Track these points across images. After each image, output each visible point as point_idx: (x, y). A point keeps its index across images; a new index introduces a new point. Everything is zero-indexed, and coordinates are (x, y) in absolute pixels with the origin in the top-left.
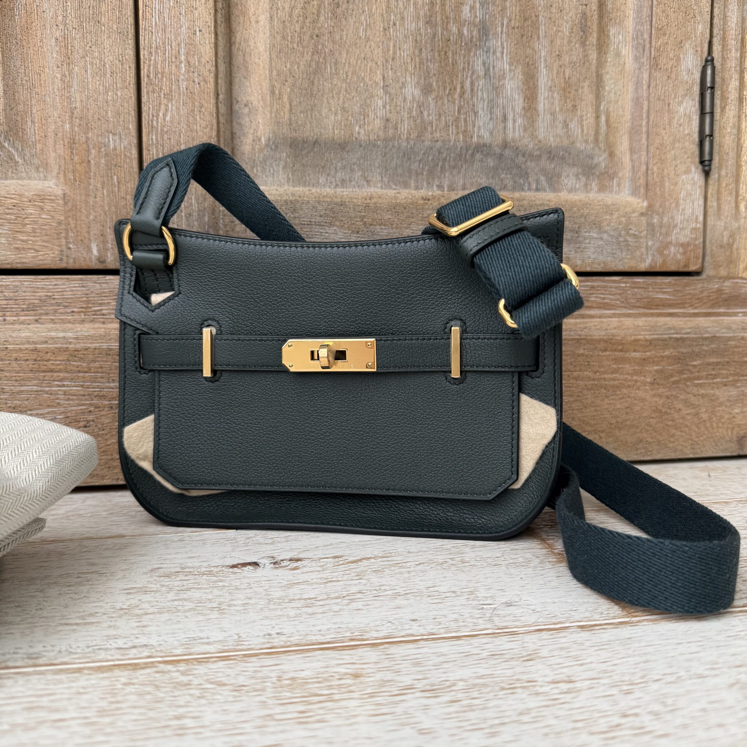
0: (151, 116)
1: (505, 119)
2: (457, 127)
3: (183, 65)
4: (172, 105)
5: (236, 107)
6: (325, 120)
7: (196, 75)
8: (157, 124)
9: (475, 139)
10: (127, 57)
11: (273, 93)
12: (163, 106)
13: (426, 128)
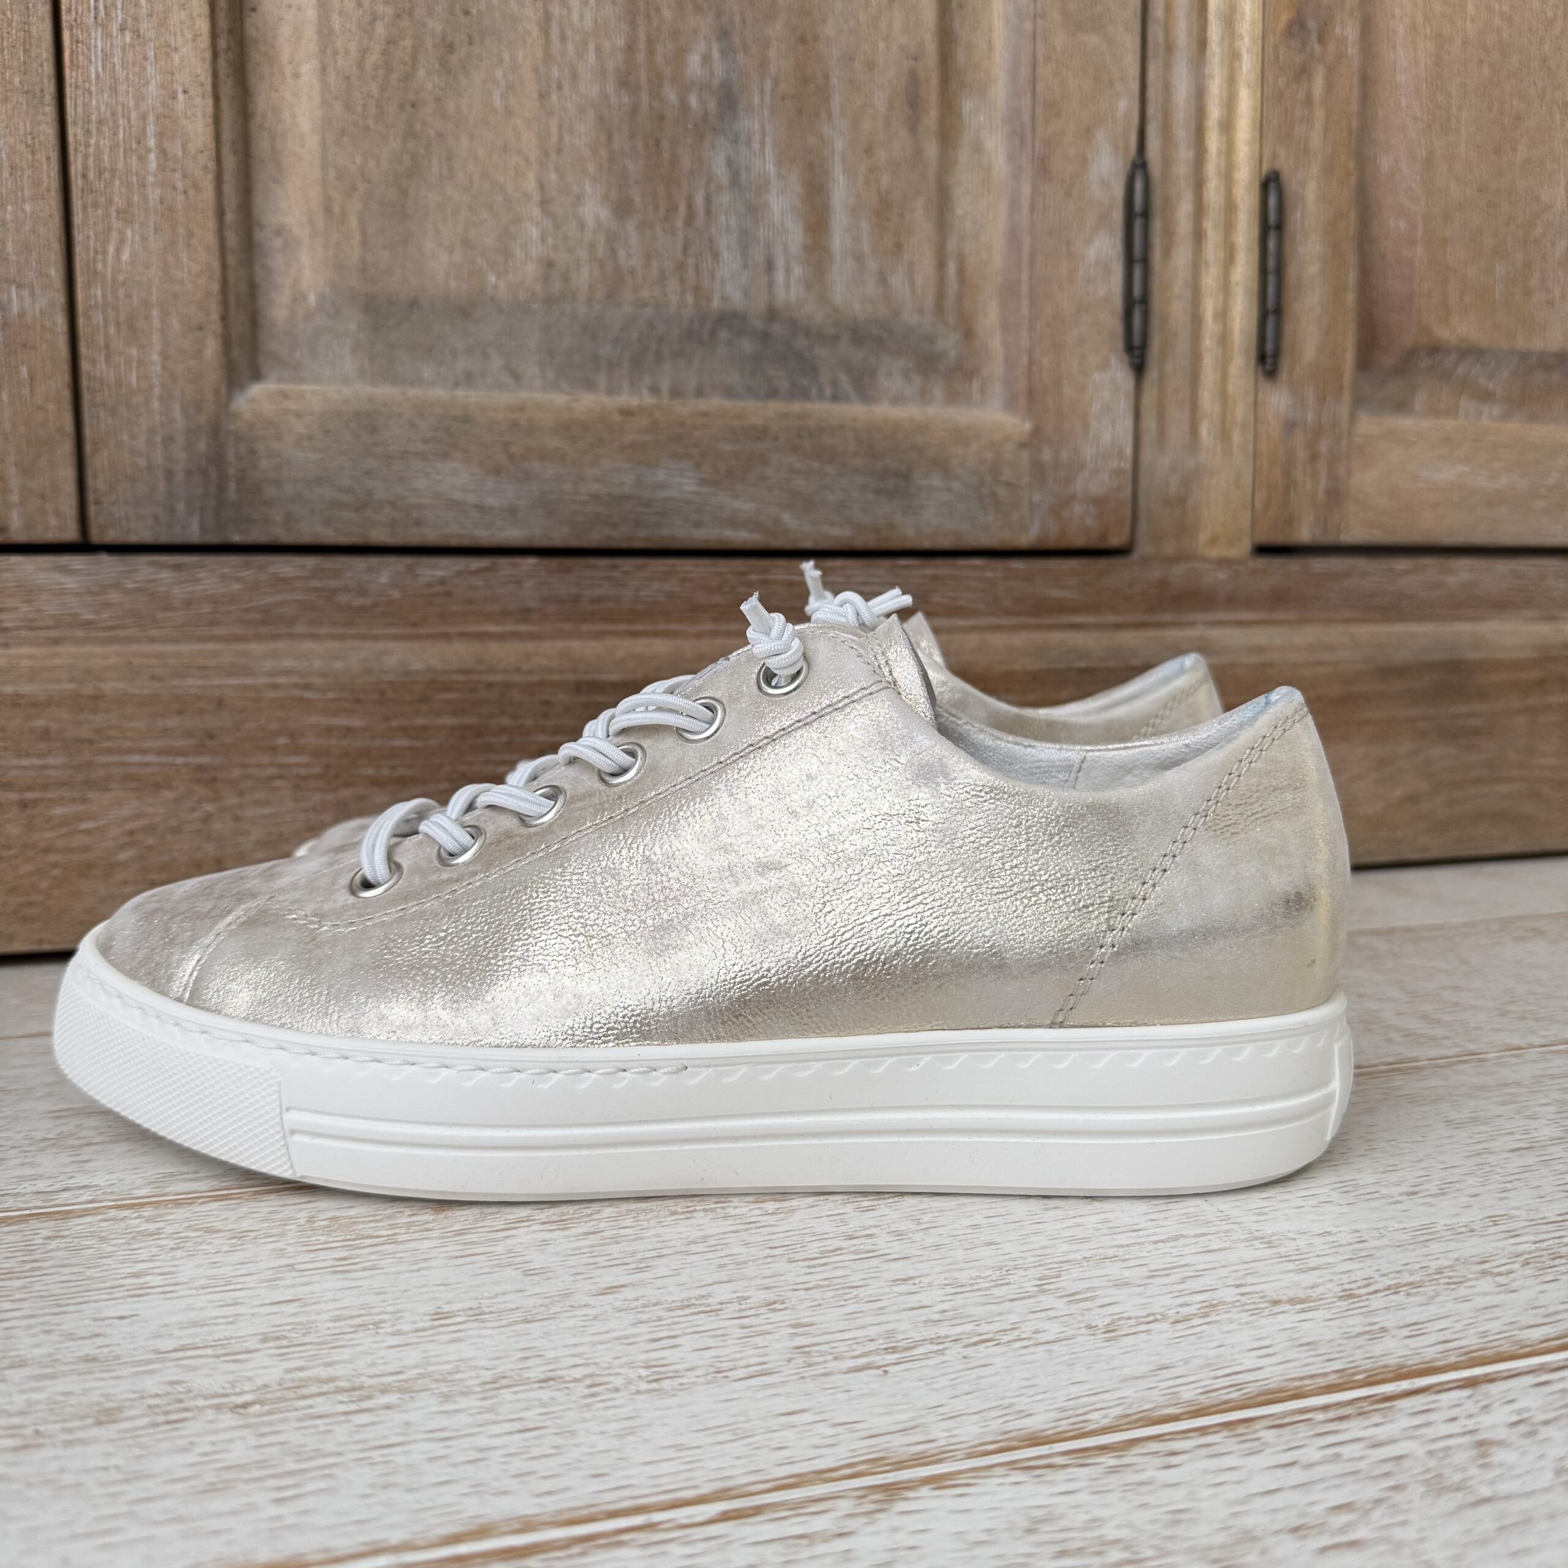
0: (92, 254)
1: (770, 266)
2: (682, 280)
3: (152, 157)
4: (133, 232)
5: (259, 236)
6: (431, 264)
7: (178, 175)
8: (105, 268)
9: (716, 304)
10: (42, 138)
11: (328, 210)
12: (114, 235)
13: (622, 282)
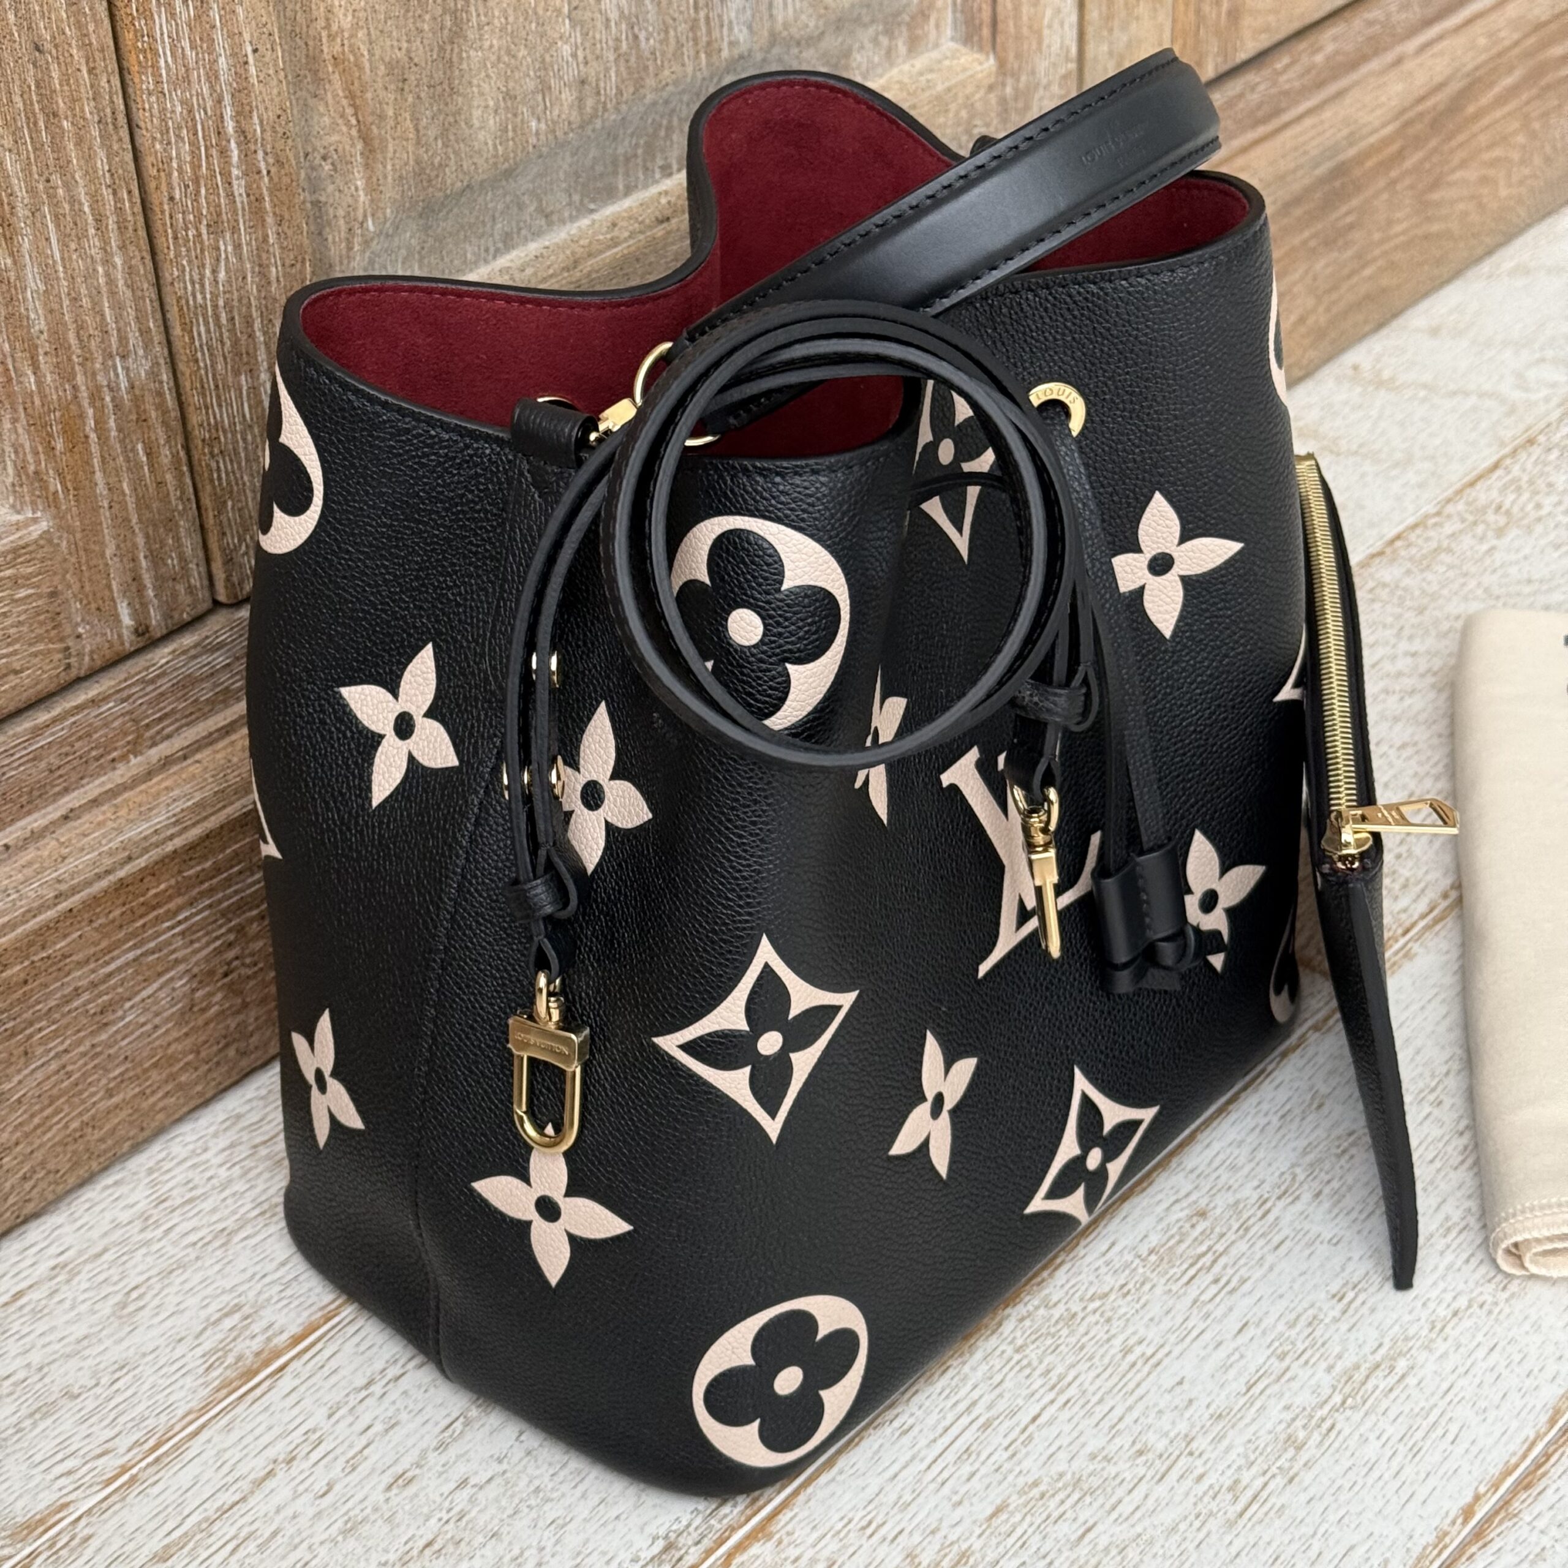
2: (696, 40)
4: (225, 242)
6: (481, 136)
8: (204, 298)
9: (725, 54)
12: (208, 254)
13: (646, 68)
